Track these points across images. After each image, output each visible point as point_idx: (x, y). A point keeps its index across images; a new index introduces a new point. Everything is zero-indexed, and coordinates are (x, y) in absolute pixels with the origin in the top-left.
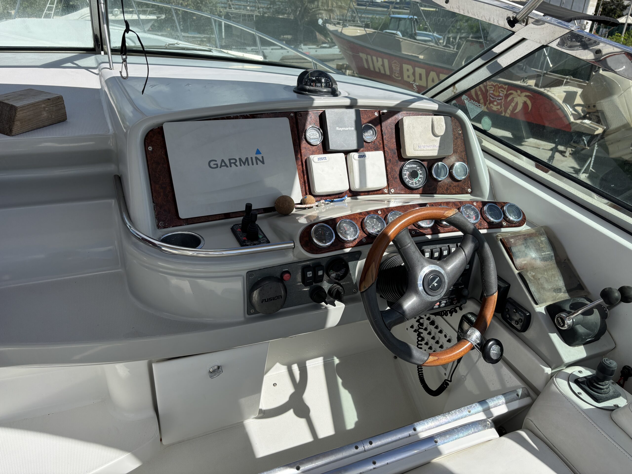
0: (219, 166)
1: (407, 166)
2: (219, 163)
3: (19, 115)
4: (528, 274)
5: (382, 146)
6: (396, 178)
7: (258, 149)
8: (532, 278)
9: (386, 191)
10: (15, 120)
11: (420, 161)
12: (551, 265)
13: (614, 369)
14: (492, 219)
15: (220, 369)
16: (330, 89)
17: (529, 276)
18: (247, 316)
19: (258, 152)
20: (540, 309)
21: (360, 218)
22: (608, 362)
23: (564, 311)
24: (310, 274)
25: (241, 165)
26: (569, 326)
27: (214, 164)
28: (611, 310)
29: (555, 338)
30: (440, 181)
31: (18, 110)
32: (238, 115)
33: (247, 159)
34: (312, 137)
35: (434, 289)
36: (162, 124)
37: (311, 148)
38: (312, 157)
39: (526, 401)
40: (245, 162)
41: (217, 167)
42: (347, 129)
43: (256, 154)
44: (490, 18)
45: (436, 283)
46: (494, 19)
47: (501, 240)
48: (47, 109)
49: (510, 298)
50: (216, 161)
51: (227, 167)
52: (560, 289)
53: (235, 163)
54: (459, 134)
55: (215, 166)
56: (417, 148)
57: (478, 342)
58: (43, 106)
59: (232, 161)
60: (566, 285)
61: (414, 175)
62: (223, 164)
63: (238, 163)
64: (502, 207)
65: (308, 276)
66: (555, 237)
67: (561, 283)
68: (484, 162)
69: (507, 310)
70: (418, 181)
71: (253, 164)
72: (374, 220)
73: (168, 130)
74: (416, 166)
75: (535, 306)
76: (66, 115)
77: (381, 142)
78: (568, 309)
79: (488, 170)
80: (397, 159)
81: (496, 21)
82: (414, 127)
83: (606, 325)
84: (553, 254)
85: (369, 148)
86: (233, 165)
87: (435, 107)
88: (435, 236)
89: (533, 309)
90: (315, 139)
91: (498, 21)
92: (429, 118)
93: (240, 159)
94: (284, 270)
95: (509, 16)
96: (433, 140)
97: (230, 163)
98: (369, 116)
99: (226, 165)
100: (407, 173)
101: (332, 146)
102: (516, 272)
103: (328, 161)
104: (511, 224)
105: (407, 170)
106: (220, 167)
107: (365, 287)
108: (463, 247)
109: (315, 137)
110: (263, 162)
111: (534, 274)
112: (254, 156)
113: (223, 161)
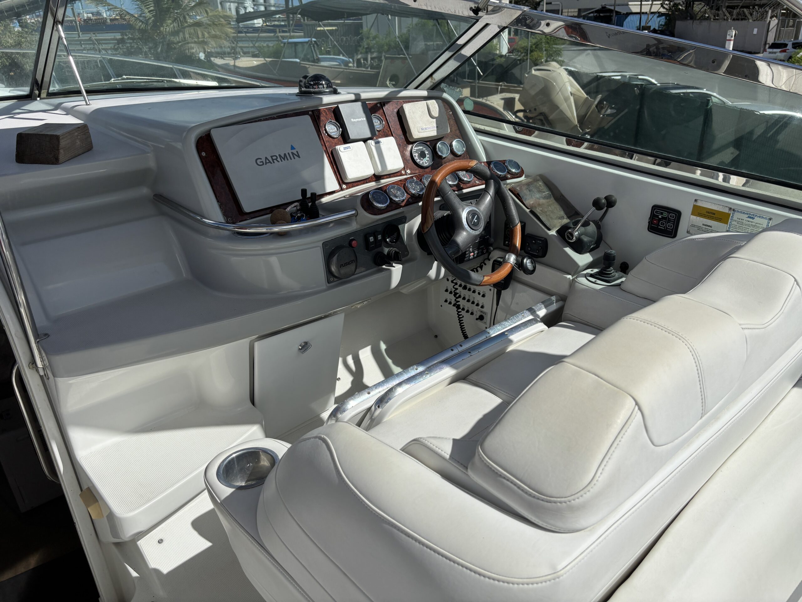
0: (264, 163)
1: (415, 149)
2: (264, 160)
3: (63, 143)
4: (537, 210)
5: (390, 133)
6: (409, 160)
7: (291, 145)
8: (541, 212)
9: (403, 172)
10: (59, 148)
11: (424, 141)
12: (552, 201)
13: (614, 255)
14: (499, 173)
15: (308, 344)
16: (331, 89)
17: (538, 211)
18: (328, 285)
19: (293, 148)
20: (553, 233)
21: (401, 184)
22: (609, 251)
23: (570, 228)
24: (372, 239)
25: (282, 161)
26: (576, 237)
27: (260, 162)
28: (602, 222)
29: (568, 250)
30: (445, 158)
31: (61, 138)
32: (267, 117)
33: (285, 154)
34: (331, 131)
35: (476, 224)
36: (210, 131)
37: (333, 141)
38: (338, 147)
39: (560, 304)
40: (284, 157)
41: (263, 164)
42: (360, 120)
43: (291, 149)
44: (455, 10)
45: (476, 219)
46: (459, 11)
47: (510, 190)
48: (79, 137)
49: (528, 234)
50: (261, 159)
51: (271, 163)
52: (563, 217)
53: (276, 159)
54: (450, 115)
55: (261, 163)
56: (421, 130)
57: (515, 262)
58: (76, 134)
59: (274, 158)
60: (566, 214)
61: (422, 155)
62: (267, 161)
63: (279, 159)
64: (504, 164)
65: (371, 241)
66: (549, 181)
67: (562, 213)
68: (477, 138)
69: (527, 244)
70: (427, 160)
71: (291, 159)
72: (413, 184)
73: (215, 135)
74: (422, 147)
75: (548, 231)
76: (92, 143)
77: (389, 129)
78: (573, 227)
79: (481, 142)
80: (405, 143)
81: (460, 12)
82: (413, 113)
83: (601, 233)
84: (551, 193)
85: (380, 136)
86: (275, 161)
87: (425, 93)
88: (460, 192)
89: (547, 234)
90: (334, 132)
91: (462, 12)
92: (424, 102)
93: (280, 155)
94: (351, 238)
95: (471, 6)
96: (431, 122)
97: (273, 160)
99: (270, 162)
100: (417, 155)
101: (352, 136)
102: (528, 210)
103: (352, 150)
104: (515, 176)
105: (416, 152)
106: (266, 164)
107: (427, 228)
108: (487, 190)
109: (334, 131)
110: (299, 156)
111: (541, 209)
112: (290, 151)
113: (266, 158)
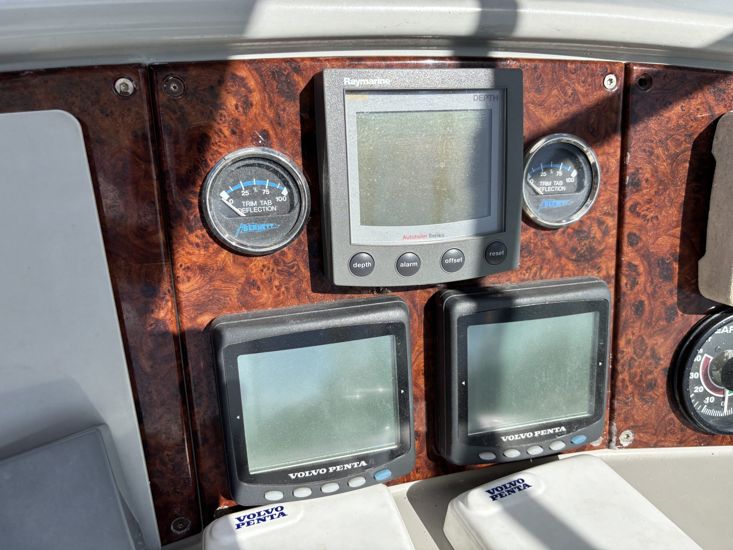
5: (612, 241)
6: (652, 385)
98: (575, 92)
